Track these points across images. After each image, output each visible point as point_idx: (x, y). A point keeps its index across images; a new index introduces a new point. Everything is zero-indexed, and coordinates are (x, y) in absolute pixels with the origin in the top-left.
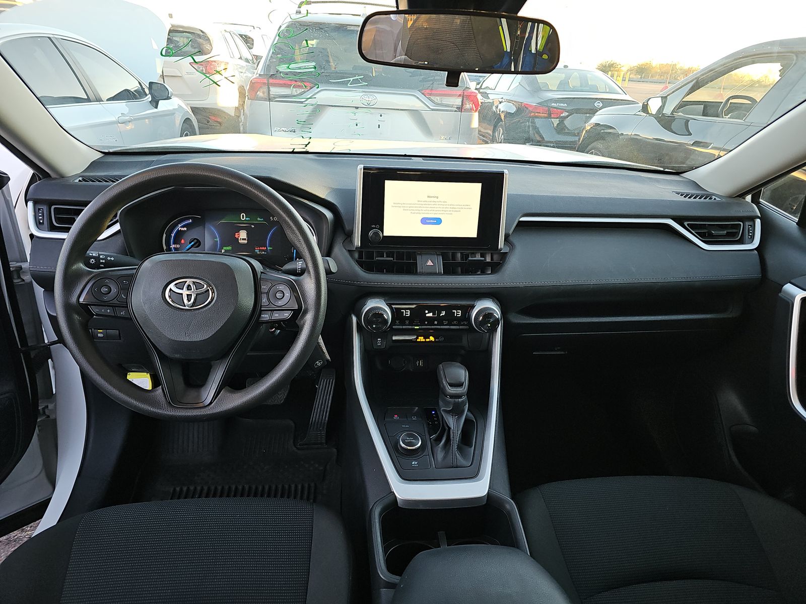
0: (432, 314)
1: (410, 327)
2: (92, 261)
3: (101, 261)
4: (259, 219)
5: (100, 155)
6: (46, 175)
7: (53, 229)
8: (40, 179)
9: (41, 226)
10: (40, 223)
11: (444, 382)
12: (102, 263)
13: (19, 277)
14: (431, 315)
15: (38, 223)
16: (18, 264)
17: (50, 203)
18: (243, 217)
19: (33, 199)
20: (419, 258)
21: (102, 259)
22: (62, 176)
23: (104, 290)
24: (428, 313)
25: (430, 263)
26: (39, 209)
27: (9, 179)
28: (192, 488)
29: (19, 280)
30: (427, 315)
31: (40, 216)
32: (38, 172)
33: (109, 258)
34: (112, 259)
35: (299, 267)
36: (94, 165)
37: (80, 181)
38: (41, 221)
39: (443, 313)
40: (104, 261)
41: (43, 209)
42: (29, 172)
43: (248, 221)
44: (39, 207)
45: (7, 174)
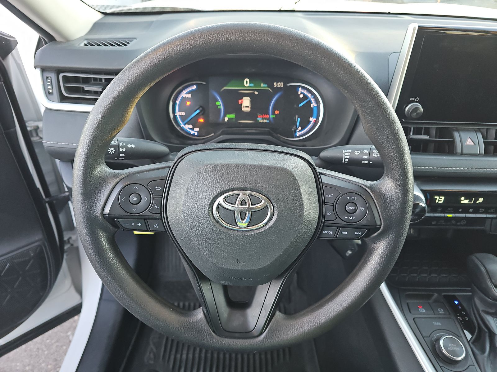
0: (468, 200)
1: (442, 215)
2: (112, 151)
3: (121, 150)
4: (262, 85)
5: (100, 16)
6: (51, 39)
7: (63, 99)
8: (46, 43)
9: (50, 96)
10: (49, 93)
11: (490, 284)
12: (123, 152)
13: (37, 135)
14: (467, 202)
15: (47, 93)
16: (36, 124)
17: (59, 71)
18: (247, 82)
19: (40, 66)
20: (456, 135)
21: (123, 147)
22: (67, 40)
23: (133, 198)
24: (465, 200)
25: (469, 142)
26: (47, 78)
27: (16, 43)
28: (187, 304)
29: (38, 138)
30: (462, 202)
31: (49, 85)
32: (43, 36)
33: (129, 146)
34: (133, 146)
35: (346, 157)
36: (96, 26)
37: (85, 45)
38: (51, 91)
39: (481, 200)
40: (124, 150)
41: (51, 77)
42: (35, 36)
43: (252, 87)
44: (48, 76)
45: (14, 38)
